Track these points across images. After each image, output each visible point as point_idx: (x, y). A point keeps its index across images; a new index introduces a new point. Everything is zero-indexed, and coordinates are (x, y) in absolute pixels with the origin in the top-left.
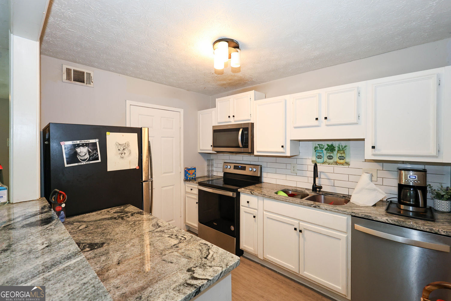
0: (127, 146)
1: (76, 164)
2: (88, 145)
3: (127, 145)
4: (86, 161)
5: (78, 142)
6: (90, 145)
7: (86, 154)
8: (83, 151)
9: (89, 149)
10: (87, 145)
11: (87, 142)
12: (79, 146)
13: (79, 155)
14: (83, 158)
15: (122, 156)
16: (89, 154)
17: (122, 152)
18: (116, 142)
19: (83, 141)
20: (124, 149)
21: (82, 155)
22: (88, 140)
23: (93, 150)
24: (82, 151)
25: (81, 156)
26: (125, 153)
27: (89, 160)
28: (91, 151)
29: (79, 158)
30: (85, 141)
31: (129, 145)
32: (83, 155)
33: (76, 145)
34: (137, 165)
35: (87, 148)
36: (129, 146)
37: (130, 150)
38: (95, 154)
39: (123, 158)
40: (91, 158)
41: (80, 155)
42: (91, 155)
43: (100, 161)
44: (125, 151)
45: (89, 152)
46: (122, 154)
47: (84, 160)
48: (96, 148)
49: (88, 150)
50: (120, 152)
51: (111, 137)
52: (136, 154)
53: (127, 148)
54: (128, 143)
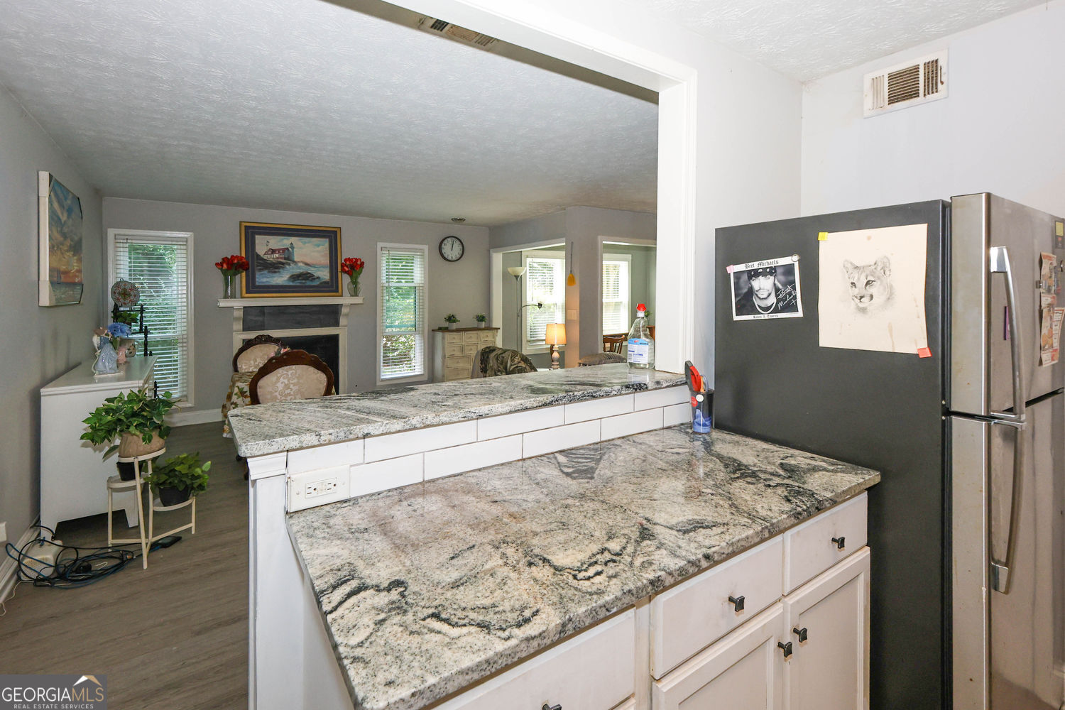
0: (879, 272)
2: (775, 272)
3: (879, 268)
4: (769, 312)
6: (779, 271)
7: (769, 295)
9: (776, 282)
10: (772, 271)
11: (773, 266)
13: (757, 295)
15: (861, 305)
16: (777, 296)
17: (863, 292)
18: (846, 261)
20: (868, 283)
21: (762, 297)
22: (776, 260)
23: (785, 285)
24: (762, 287)
25: (760, 298)
26: (872, 297)
27: (776, 311)
28: (780, 287)
29: (757, 302)
30: (769, 261)
31: (887, 270)
32: (765, 296)
33: (753, 273)
34: (923, 343)
35: (772, 278)
36: (887, 273)
37: (891, 287)
38: (790, 294)
39: (863, 310)
40: (780, 304)
41: (759, 296)
42: (780, 296)
43: (800, 314)
44: (873, 290)
45: (777, 290)
46: (861, 297)
47: (766, 309)
48: (791, 278)
49: (775, 284)
50: (856, 291)
51: (831, 246)
52: (915, 300)
53: (879, 278)
54: (885, 260)
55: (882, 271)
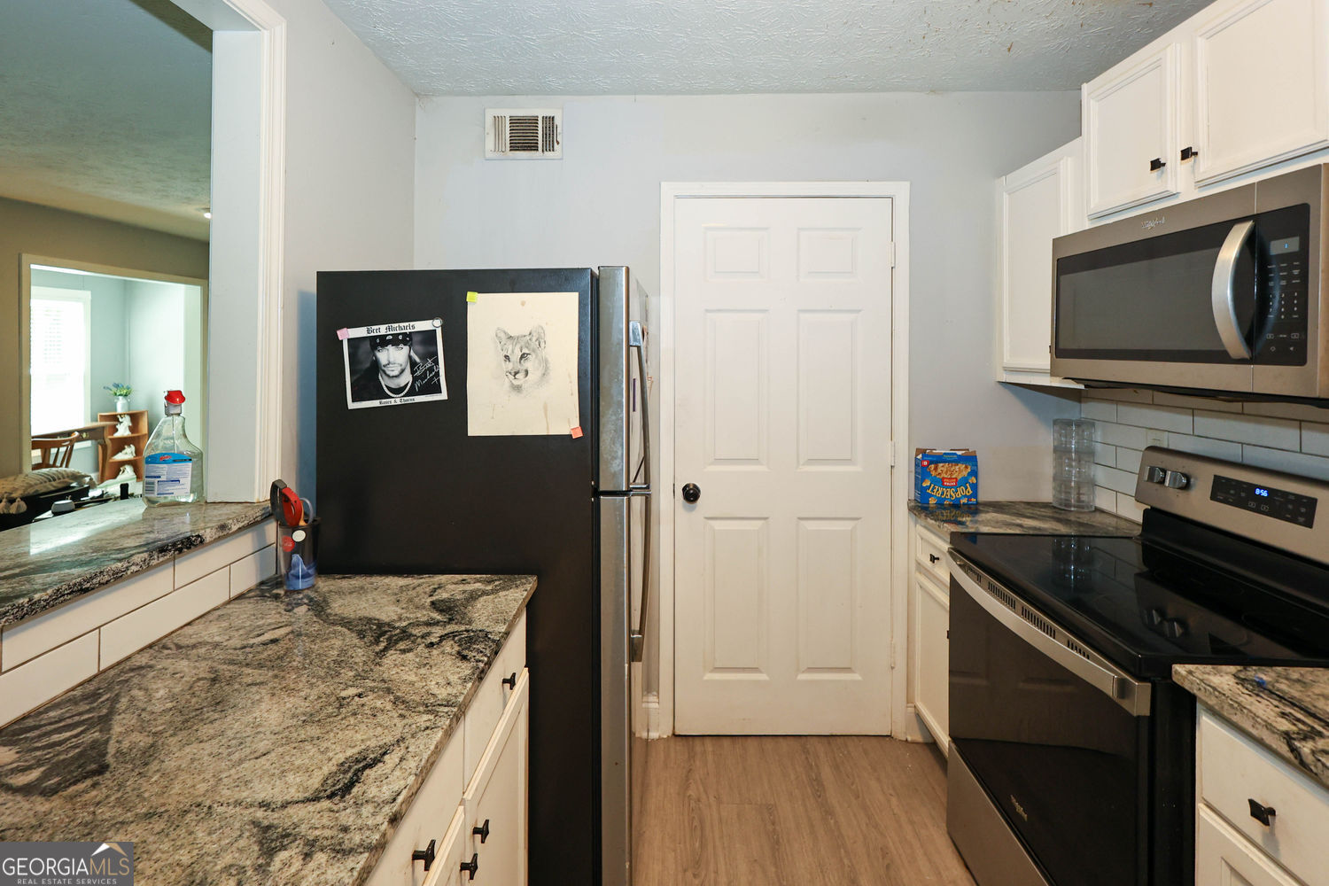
0: (534, 344)
1: (375, 403)
2: (411, 339)
3: (534, 339)
4: (404, 393)
5: (382, 330)
6: (416, 339)
7: (402, 371)
8: (394, 359)
9: (412, 354)
10: (406, 339)
11: (408, 331)
12: (383, 342)
13: (384, 372)
14: (394, 384)
15: (516, 383)
16: (413, 372)
17: (518, 367)
18: (498, 329)
19: (396, 325)
20: (522, 357)
21: (391, 374)
22: (412, 323)
23: (424, 358)
24: (392, 360)
25: (388, 376)
26: (527, 373)
27: (412, 393)
28: (418, 360)
29: (384, 382)
30: (402, 324)
31: (542, 341)
32: (396, 373)
33: (378, 341)
34: (576, 423)
35: (406, 349)
36: (542, 345)
37: (546, 361)
38: (431, 369)
39: (518, 389)
40: (418, 384)
41: (388, 372)
42: (418, 373)
43: (443, 396)
44: (528, 365)
45: (413, 364)
46: (516, 373)
47: (397, 391)
48: (431, 349)
49: (410, 357)
50: (510, 366)
51: (483, 310)
52: (569, 376)
53: (534, 351)
54: (541, 331)
55: (537, 343)
